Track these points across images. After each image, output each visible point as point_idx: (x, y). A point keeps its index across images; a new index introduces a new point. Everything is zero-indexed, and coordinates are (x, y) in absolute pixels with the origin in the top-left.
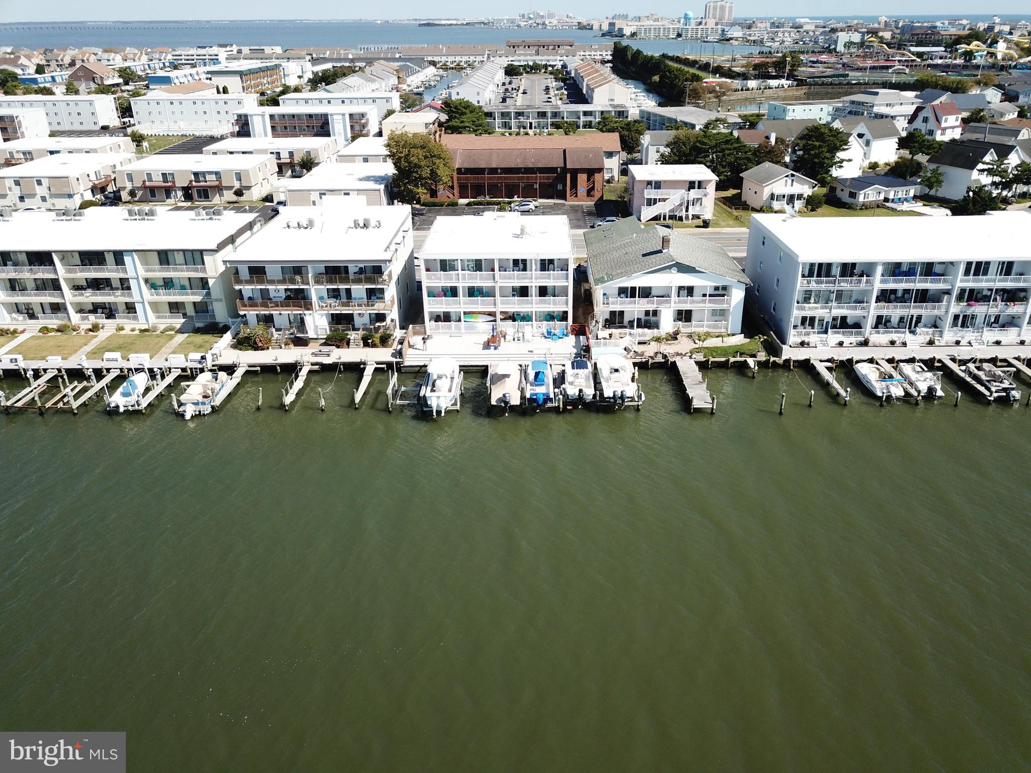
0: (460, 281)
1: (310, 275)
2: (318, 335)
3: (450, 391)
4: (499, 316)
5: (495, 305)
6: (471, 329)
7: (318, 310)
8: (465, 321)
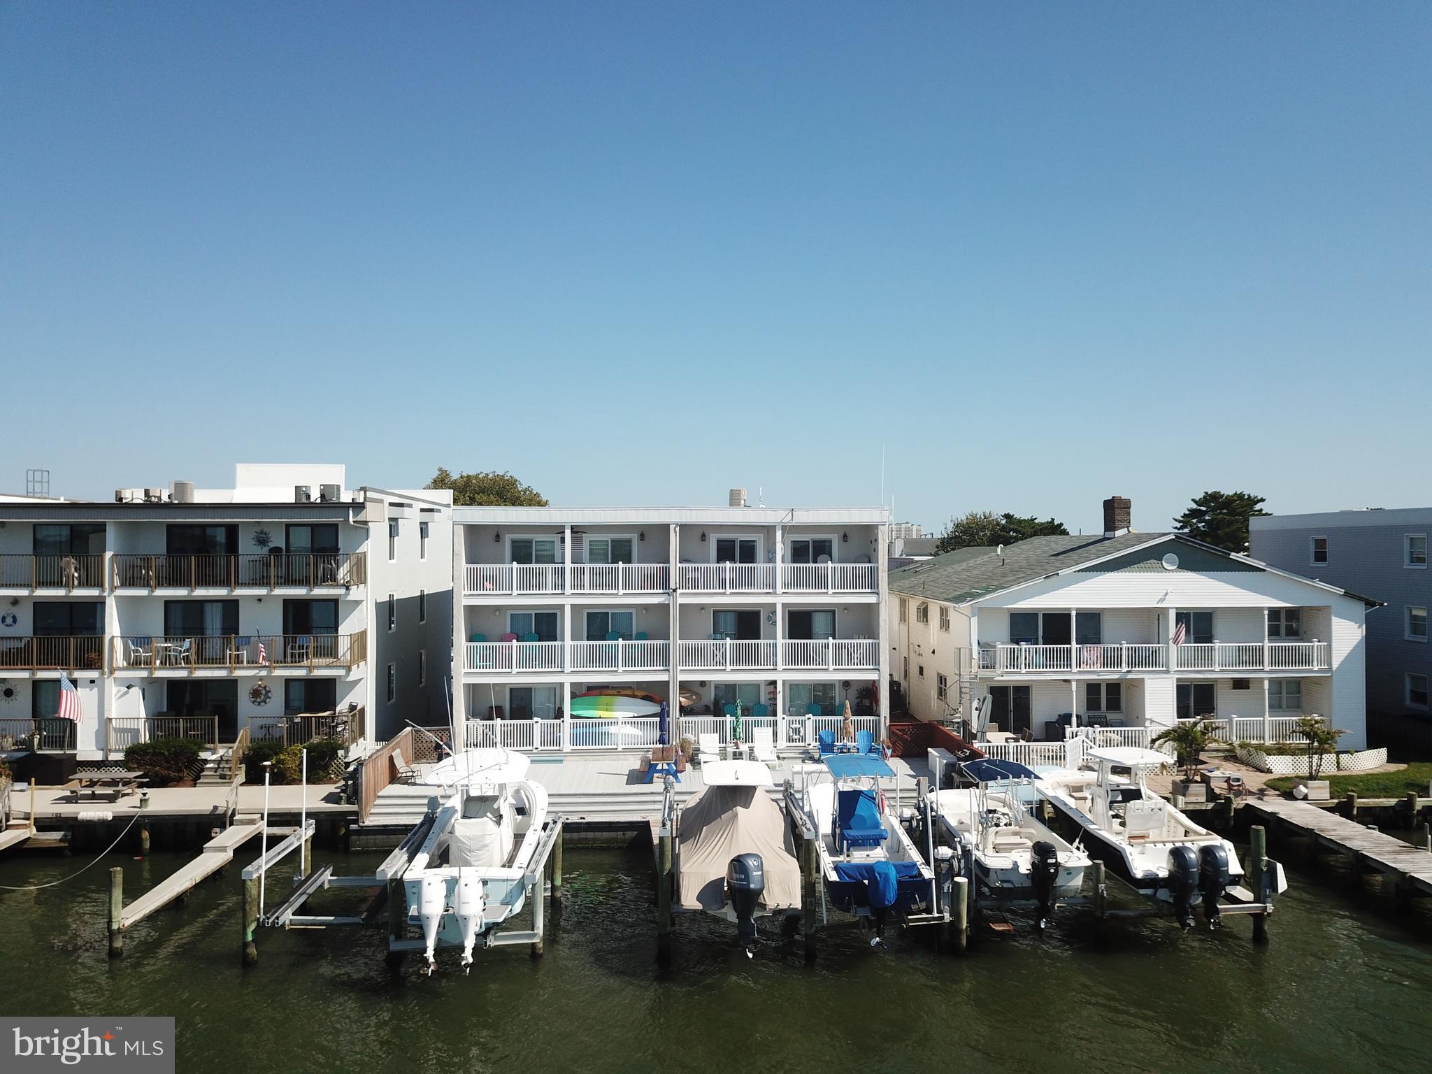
0: (568, 590)
1: (108, 555)
2: (106, 750)
3: (509, 863)
4: (676, 699)
5: (666, 662)
6: (592, 738)
7: (119, 669)
8: (573, 717)
